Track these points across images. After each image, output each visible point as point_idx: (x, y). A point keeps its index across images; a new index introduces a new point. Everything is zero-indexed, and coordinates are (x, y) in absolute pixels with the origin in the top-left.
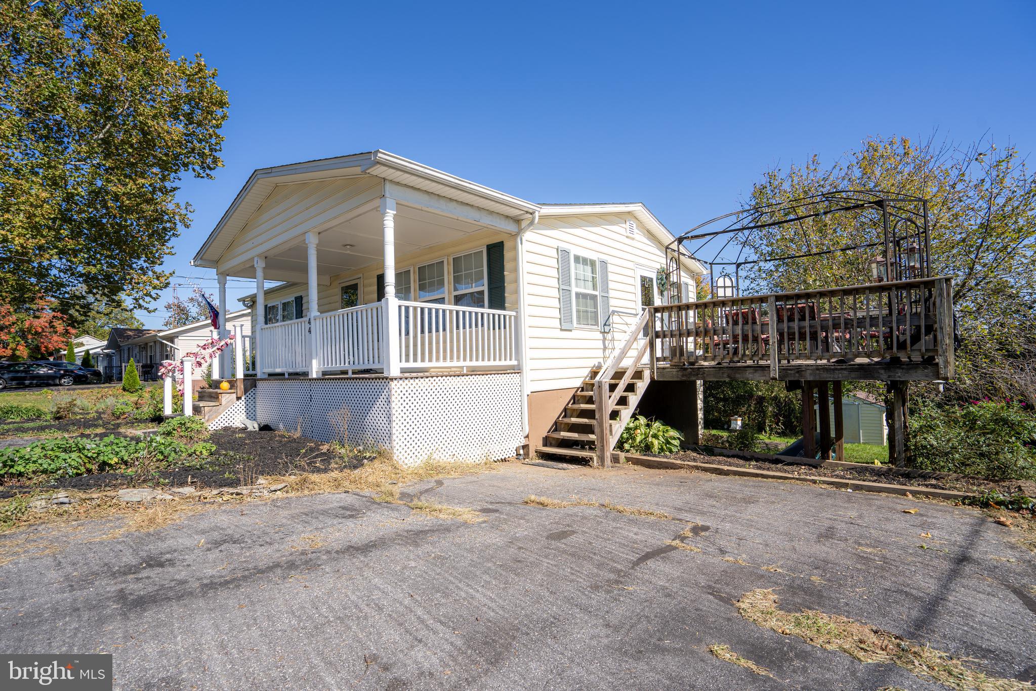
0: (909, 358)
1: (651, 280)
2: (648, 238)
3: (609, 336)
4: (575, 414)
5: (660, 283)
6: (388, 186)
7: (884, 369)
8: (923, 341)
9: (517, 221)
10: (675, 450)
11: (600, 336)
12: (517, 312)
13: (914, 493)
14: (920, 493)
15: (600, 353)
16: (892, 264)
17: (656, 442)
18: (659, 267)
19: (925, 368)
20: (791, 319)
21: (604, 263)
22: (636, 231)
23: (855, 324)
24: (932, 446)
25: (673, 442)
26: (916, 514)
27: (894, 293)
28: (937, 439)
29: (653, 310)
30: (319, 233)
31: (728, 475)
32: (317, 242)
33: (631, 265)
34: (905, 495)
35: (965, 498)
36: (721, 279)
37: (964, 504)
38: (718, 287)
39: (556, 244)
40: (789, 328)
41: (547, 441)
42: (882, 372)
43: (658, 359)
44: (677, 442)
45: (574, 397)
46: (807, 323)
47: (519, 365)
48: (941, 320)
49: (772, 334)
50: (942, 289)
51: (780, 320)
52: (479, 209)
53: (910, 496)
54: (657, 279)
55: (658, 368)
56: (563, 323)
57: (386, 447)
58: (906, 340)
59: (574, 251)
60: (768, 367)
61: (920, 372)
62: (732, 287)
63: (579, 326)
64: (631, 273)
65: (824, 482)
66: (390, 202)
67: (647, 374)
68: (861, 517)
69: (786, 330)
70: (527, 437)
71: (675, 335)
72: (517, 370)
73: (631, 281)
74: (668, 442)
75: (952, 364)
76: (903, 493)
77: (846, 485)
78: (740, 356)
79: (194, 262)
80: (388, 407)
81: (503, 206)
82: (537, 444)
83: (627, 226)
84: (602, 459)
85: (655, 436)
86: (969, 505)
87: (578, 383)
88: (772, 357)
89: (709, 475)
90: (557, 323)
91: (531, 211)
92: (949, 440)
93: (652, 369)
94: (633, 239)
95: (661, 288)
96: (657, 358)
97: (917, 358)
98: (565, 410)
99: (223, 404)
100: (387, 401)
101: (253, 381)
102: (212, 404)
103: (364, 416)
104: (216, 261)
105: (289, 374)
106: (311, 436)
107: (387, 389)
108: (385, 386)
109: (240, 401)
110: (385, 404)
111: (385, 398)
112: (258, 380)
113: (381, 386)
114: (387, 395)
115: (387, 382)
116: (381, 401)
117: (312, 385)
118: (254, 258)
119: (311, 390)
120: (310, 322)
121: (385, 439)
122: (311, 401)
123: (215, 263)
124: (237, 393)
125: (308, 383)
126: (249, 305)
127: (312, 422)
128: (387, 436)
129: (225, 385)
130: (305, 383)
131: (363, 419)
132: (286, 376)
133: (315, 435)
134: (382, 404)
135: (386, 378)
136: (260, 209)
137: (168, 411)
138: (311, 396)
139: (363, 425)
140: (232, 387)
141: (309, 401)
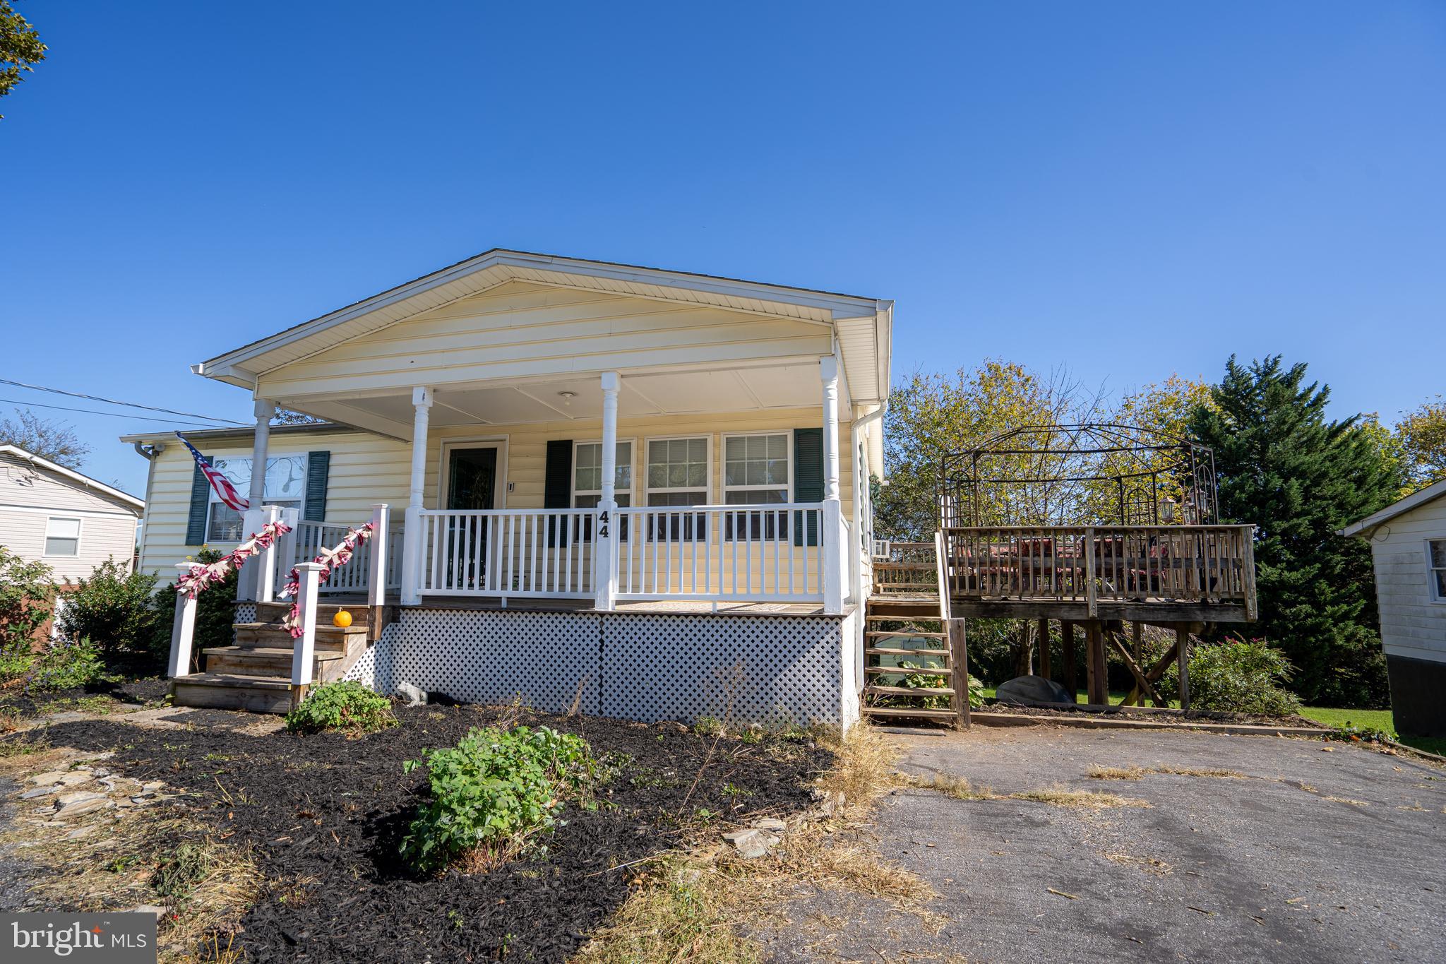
10: (980, 702)
12: (850, 526)
13: (1283, 733)
14: (1286, 732)
19: (1235, 610)
32: (619, 389)
34: (1276, 734)
40: (1106, 562)
47: (851, 597)
53: (1282, 736)
57: (826, 720)
61: (1231, 613)
69: (1103, 566)
76: (1273, 734)
79: (205, 369)
80: (833, 662)
84: (965, 718)
86: (1334, 739)
99: (349, 654)
100: (832, 652)
101: (394, 610)
102: (336, 655)
103: (771, 675)
104: (259, 375)
105: (510, 599)
106: (595, 711)
107: (833, 633)
108: (827, 628)
109: (372, 648)
110: (828, 657)
111: (828, 647)
112: (404, 608)
113: (818, 628)
114: (832, 642)
115: (832, 623)
116: (816, 653)
117: (607, 624)
118: (412, 388)
119: (602, 632)
120: (605, 517)
121: (824, 709)
122: (601, 650)
123: (252, 379)
124: (371, 634)
125: (592, 619)
126: (150, 452)
127: (601, 685)
128: (829, 705)
129: (344, 618)
130: (585, 618)
131: (767, 679)
132: (504, 604)
133: (610, 709)
134: (818, 657)
135: (832, 618)
136: (447, 308)
137: (182, 667)
138: (602, 641)
139: (767, 689)
140: (356, 620)
141: (596, 649)
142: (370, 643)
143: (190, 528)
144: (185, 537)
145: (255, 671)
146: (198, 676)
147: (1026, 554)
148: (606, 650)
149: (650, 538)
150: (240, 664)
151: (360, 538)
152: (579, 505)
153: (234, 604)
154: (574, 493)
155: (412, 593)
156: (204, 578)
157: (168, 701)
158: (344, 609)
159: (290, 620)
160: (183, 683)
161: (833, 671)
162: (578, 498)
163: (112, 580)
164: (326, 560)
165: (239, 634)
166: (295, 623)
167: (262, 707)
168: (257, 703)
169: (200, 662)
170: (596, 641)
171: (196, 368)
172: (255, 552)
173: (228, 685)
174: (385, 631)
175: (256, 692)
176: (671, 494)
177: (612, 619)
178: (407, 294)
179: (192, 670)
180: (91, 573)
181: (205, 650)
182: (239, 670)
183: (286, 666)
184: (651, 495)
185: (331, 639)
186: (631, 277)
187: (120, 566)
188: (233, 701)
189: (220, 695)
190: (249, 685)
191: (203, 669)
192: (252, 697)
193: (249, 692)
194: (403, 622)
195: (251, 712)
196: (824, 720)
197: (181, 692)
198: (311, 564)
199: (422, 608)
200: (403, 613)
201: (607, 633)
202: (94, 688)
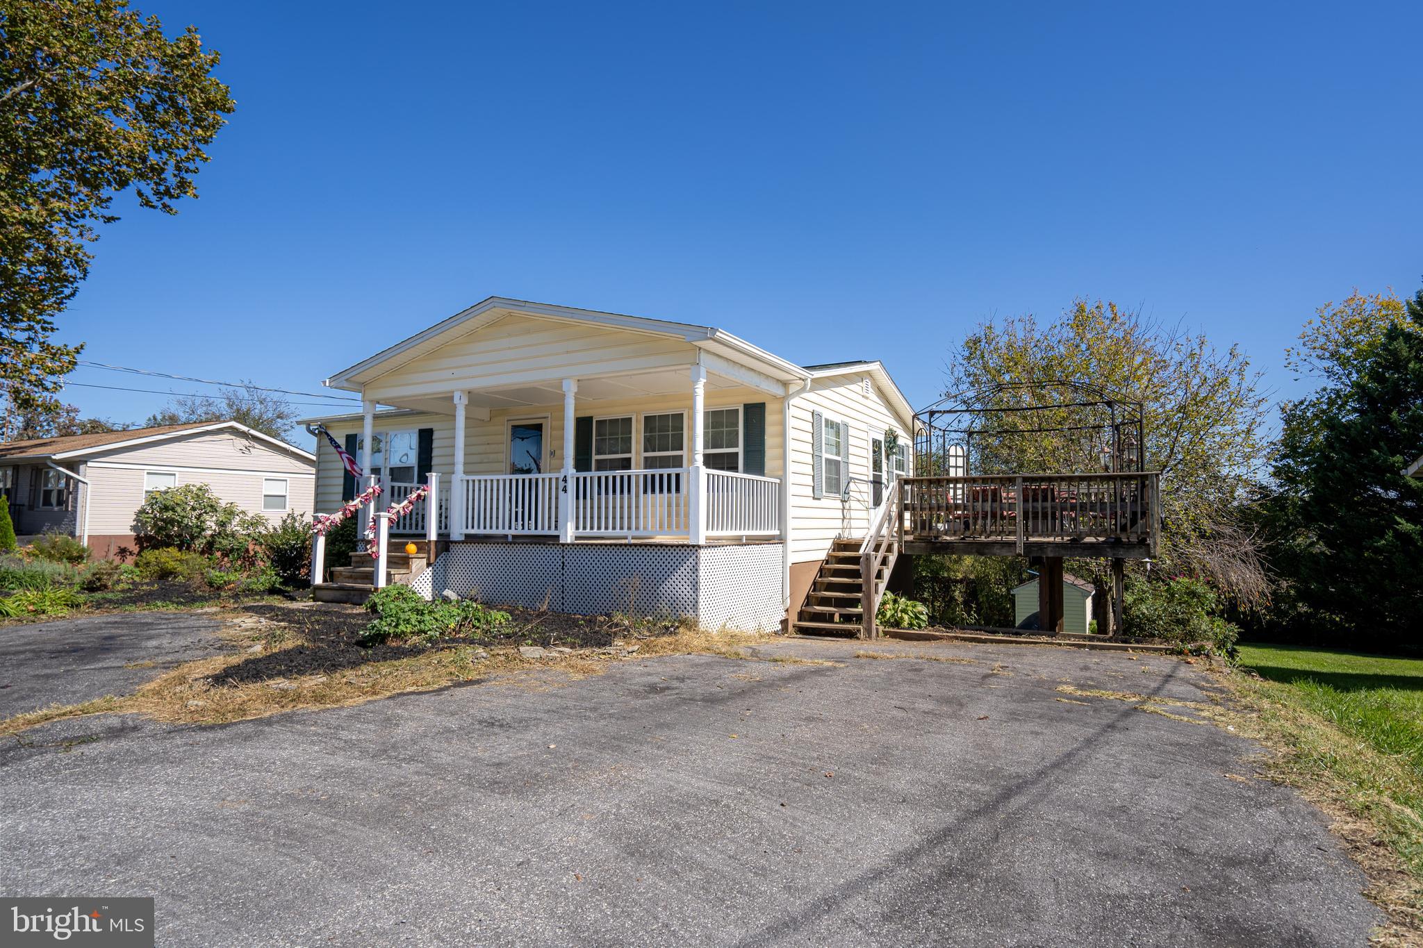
0: (1128, 538)
1: (880, 442)
2: (878, 397)
3: (847, 505)
4: (823, 588)
5: (889, 446)
6: (703, 355)
7: (1110, 548)
8: (1139, 525)
9: (785, 384)
10: (923, 625)
11: (839, 505)
12: (781, 480)
13: (1134, 649)
14: (1137, 648)
15: (839, 523)
16: (1117, 457)
17: (906, 617)
18: (887, 429)
19: (1140, 548)
20: (1035, 500)
21: (846, 425)
22: (870, 389)
23: (1088, 507)
24: (1143, 614)
25: (921, 617)
26: (1137, 660)
27: (1118, 483)
28: (1147, 609)
29: (903, 482)
30: (578, 380)
31: (986, 643)
32: (576, 390)
33: (864, 427)
34: (1127, 650)
35: (1167, 649)
36: (953, 448)
37: (1166, 654)
38: (949, 456)
39: (811, 407)
40: (1033, 507)
41: (801, 616)
42: (1108, 550)
43: (906, 533)
44: (924, 617)
45: (821, 570)
46: (1049, 504)
47: (781, 534)
48: (1152, 508)
49: (1019, 513)
50: (1153, 483)
51: (1026, 500)
52: (760, 373)
53: (1131, 651)
54: (886, 441)
55: (905, 542)
56: (816, 492)
57: (690, 615)
58: (1126, 523)
59: (827, 415)
60: (1015, 543)
61: (1136, 551)
62: (963, 456)
63: (827, 494)
64: (864, 435)
65: (1068, 644)
66: (703, 371)
67: (896, 546)
68: (1102, 661)
69: (1031, 510)
70: (787, 610)
71: (925, 509)
72: (781, 540)
73: (864, 444)
74: (917, 618)
75: (1159, 544)
76: (1126, 649)
77: (1084, 646)
78: (971, 531)
79: (330, 382)
80: (694, 576)
81: (775, 369)
82: (793, 619)
83: (863, 384)
84: (868, 631)
85: (904, 611)
86: (1170, 654)
87: (822, 556)
88: (1018, 534)
89: (970, 645)
90: (809, 491)
91: (803, 377)
92: (1156, 610)
93: (900, 542)
94: (867, 398)
95: (889, 452)
96: (905, 531)
97: (1134, 539)
98: (815, 583)
99: (414, 571)
100: (694, 570)
101: (445, 543)
102: (403, 571)
103: (658, 585)
104: (364, 384)
105: (514, 537)
106: (560, 609)
107: (694, 557)
108: (691, 553)
109: (431, 568)
110: (690, 572)
111: (691, 566)
112: (452, 542)
113: (685, 553)
114: (694, 563)
115: (694, 550)
116: (684, 570)
117: (566, 551)
118: (453, 392)
119: (563, 557)
120: (565, 480)
121: (688, 608)
122: (563, 569)
123: (362, 386)
124: (429, 559)
125: (558, 548)
126: (317, 432)
127: (563, 592)
128: (691, 605)
129: (412, 548)
130: (553, 548)
131: (655, 588)
132: (510, 539)
133: (568, 608)
134: (685, 573)
135: (694, 546)
136: (472, 336)
137: (318, 579)
138: (563, 563)
139: (655, 594)
140: (419, 550)
141: (560, 568)
142: (429, 565)
143: (344, 488)
144: (341, 495)
145: (359, 581)
146: (330, 584)
147: (976, 499)
148: (566, 569)
149: (645, 492)
150: (350, 577)
151: (419, 496)
152: (598, 469)
153: (356, 542)
154: (595, 457)
155: (457, 532)
156: (328, 523)
157: (311, 598)
158: (413, 543)
159: (371, 548)
160: (318, 588)
161: (694, 582)
162: (597, 461)
163: (294, 528)
164: (395, 511)
165: (353, 559)
166: (374, 549)
167: (359, 601)
168: (356, 599)
169: (329, 575)
170: (560, 563)
171: (325, 382)
172: (361, 506)
173: (341, 589)
174: (438, 560)
175: (356, 592)
176: (660, 457)
177: (569, 548)
178: (443, 329)
179: (325, 580)
180: (280, 523)
181: (332, 569)
182: (351, 581)
183: (371, 577)
184: (646, 458)
185: (399, 561)
186: (570, 315)
187: (299, 517)
188: (344, 598)
189: (338, 594)
190: (353, 589)
191: (332, 580)
192: (354, 595)
193: (352, 592)
194: (451, 551)
195: (354, 604)
196: (688, 615)
197: (319, 593)
198: (382, 514)
199: (463, 542)
200: (451, 546)
201: (566, 557)
202: (272, 591)
